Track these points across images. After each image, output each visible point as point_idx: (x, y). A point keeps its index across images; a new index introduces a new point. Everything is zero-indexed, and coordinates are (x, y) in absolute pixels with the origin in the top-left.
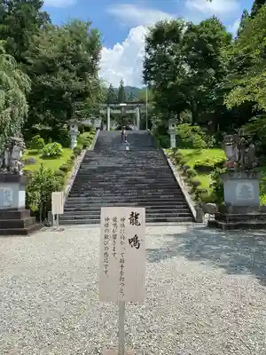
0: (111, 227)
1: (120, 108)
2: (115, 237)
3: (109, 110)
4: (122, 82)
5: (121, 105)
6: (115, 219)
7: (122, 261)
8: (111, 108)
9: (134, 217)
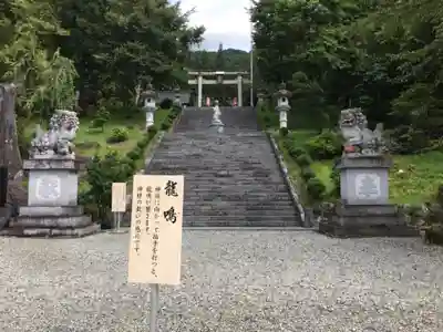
0: (144, 198)
1: (215, 77)
2: (148, 209)
3: (200, 79)
4: (221, 45)
5: (218, 73)
6: (149, 189)
7: (156, 237)
8: (205, 77)
9: (171, 188)
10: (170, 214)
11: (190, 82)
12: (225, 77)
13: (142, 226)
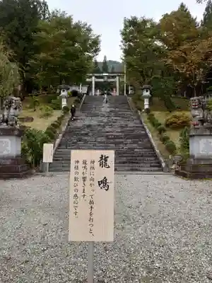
0: (81, 170)
1: (102, 77)
2: (84, 179)
4: (105, 57)
5: (104, 74)
6: (85, 162)
7: (91, 202)
8: (96, 77)
9: (104, 160)
10: (104, 183)
11: (88, 80)
12: (108, 77)
13: (80, 194)
